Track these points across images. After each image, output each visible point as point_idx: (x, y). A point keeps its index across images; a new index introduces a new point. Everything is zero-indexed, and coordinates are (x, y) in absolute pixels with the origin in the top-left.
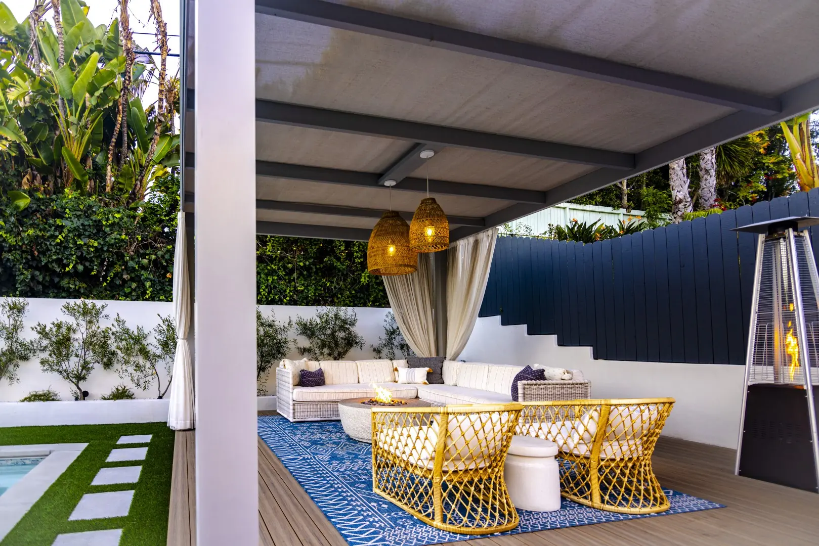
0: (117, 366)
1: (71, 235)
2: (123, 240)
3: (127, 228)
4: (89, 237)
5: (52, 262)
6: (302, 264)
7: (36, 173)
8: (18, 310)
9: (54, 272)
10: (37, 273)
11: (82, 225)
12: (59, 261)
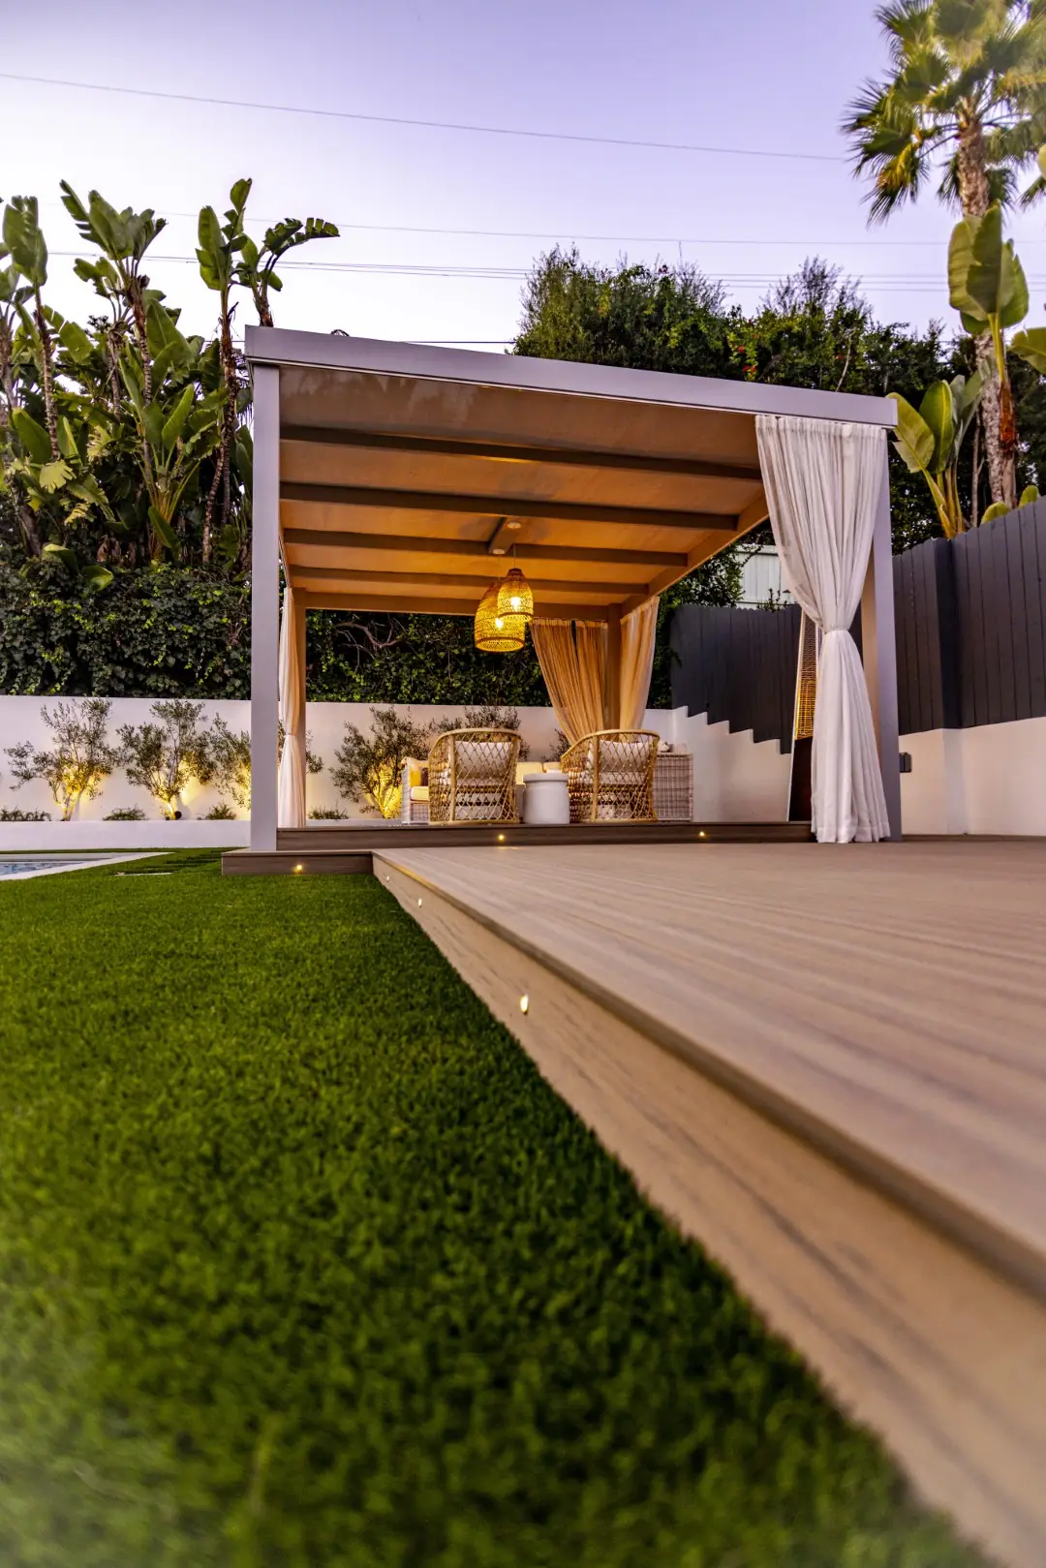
0: (215, 780)
1: (160, 619)
2: (224, 625)
3: (230, 610)
4: (182, 621)
5: (137, 654)
6: (456, 652)
7: (113, 539)
8: (100, 710)
9: (138, 669)
10: (119, 668)
11: (175, 606)
12: (146, 654)
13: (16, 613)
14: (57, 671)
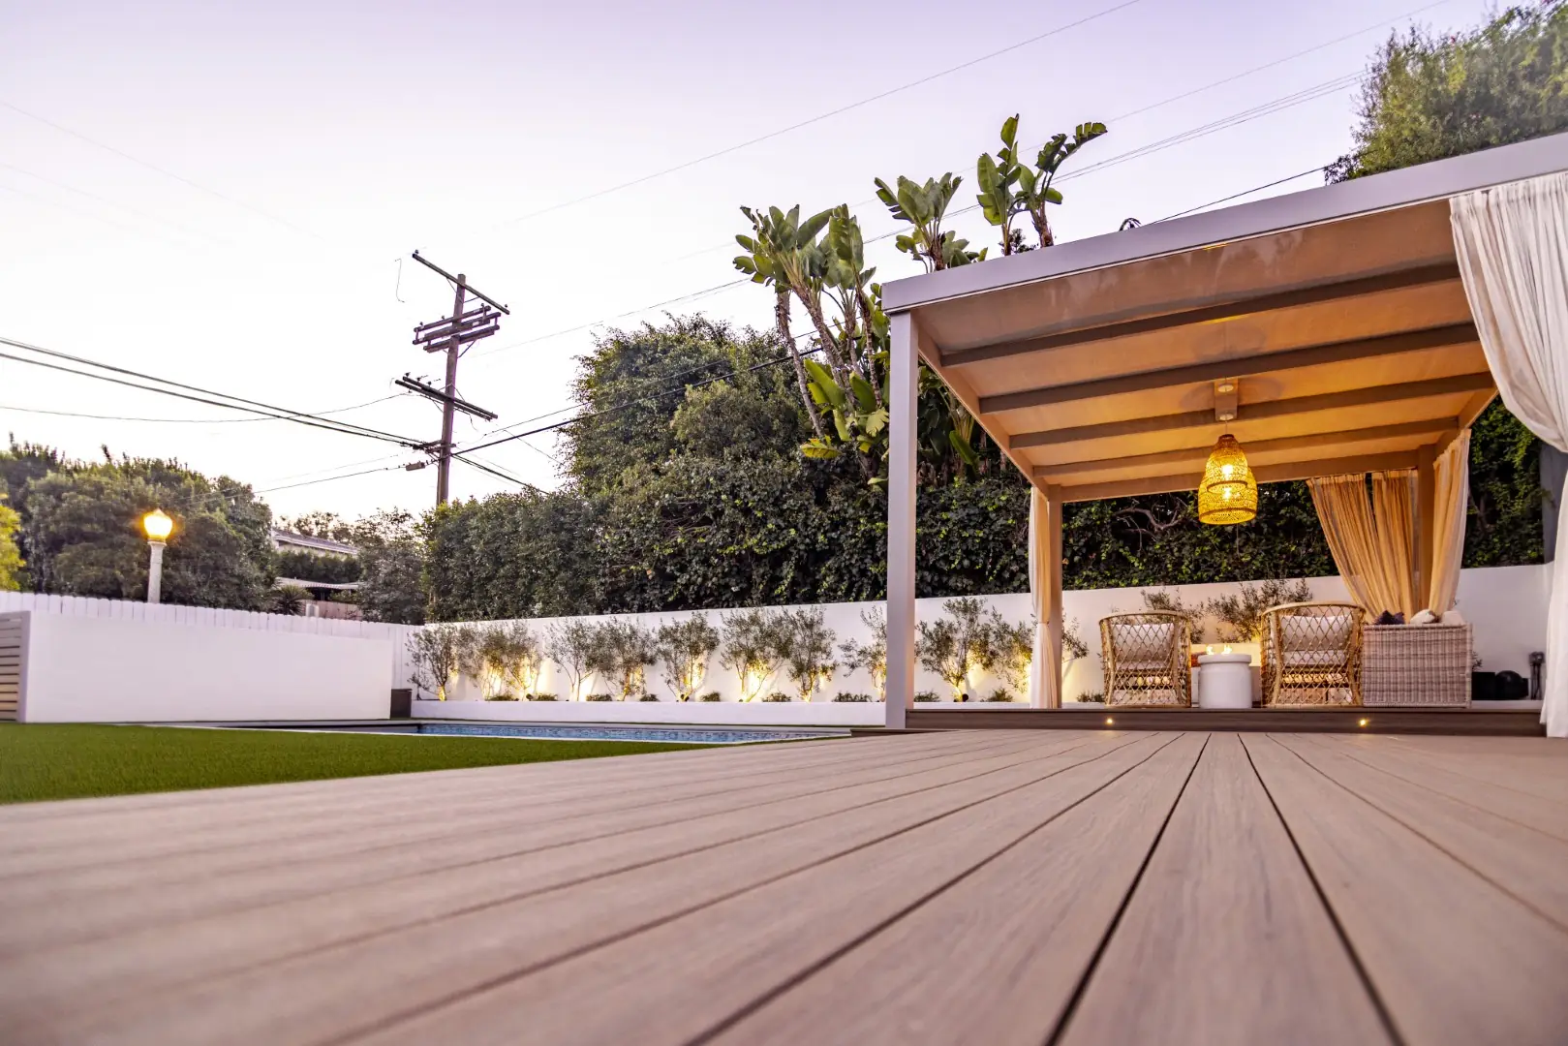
0: (996, 665)
1: (956, 528)
2: (1009, 526)
3: (1014, 511)
4: (975, 527)
5: (939, 560)
7: (929, 464)
9: (941, 572)
10: (926, 573)
11: (968, 515)
12: (946, 559)
13: (853, 536)
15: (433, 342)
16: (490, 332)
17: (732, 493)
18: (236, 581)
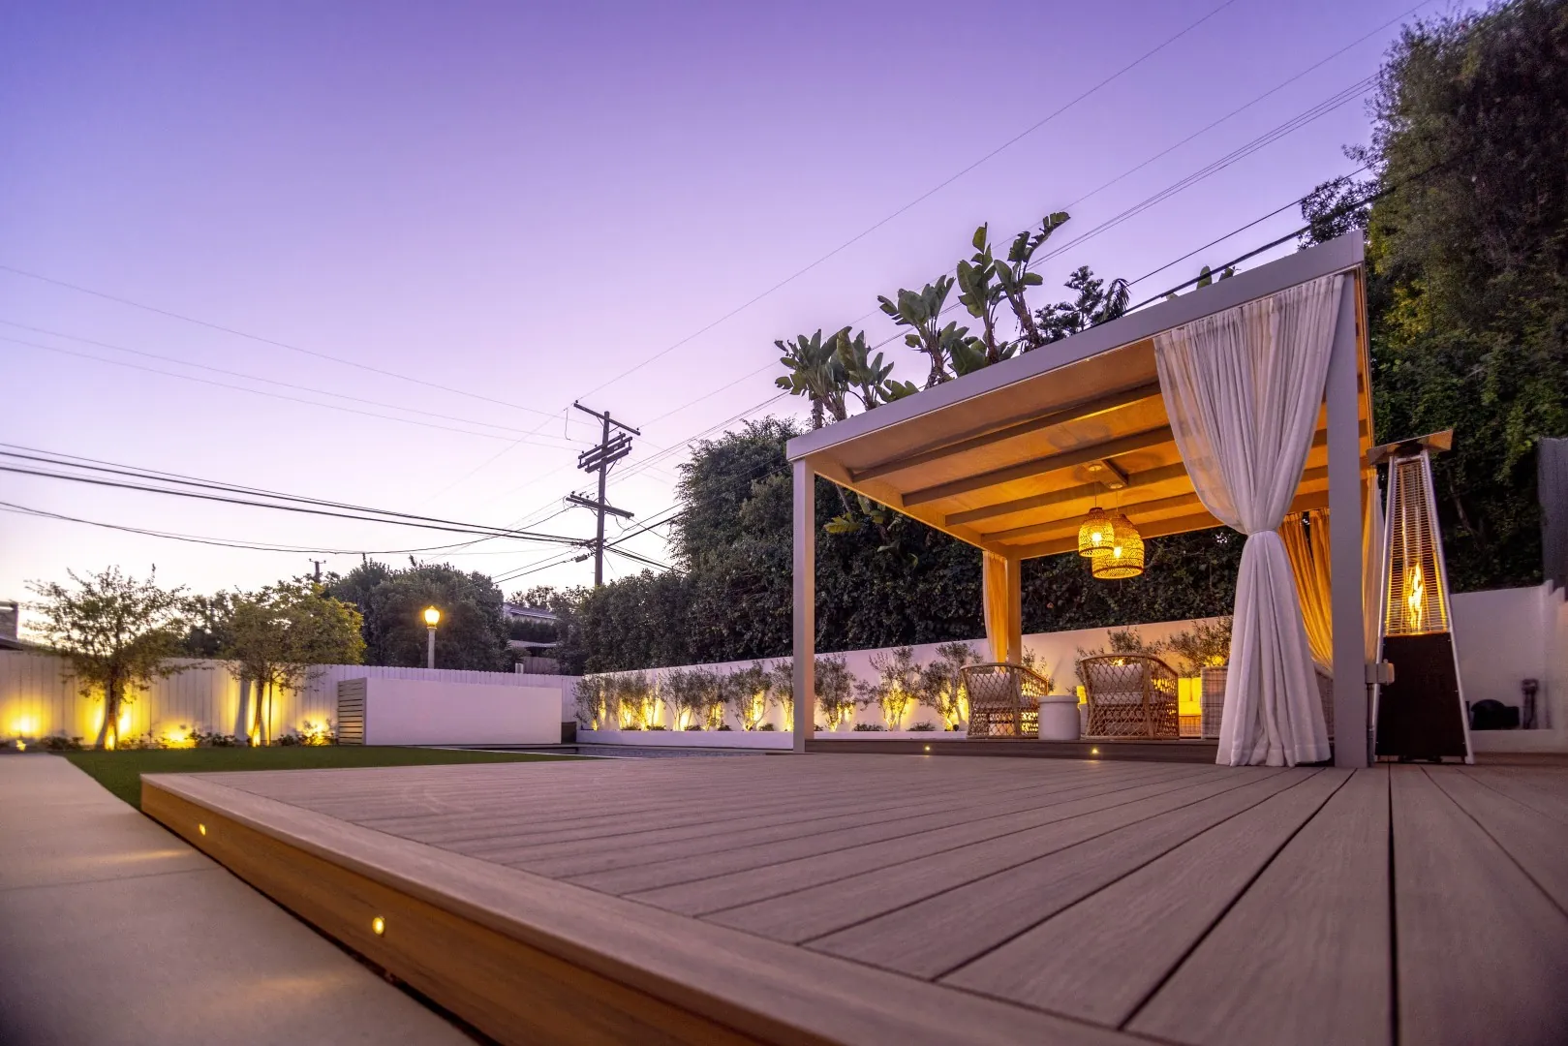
8: (905, 656)
13: (871, 594)
14: (894, 629)
15: (591, 465)
16: (626, 453)
17: (780, 565)
18: (482, 646)
